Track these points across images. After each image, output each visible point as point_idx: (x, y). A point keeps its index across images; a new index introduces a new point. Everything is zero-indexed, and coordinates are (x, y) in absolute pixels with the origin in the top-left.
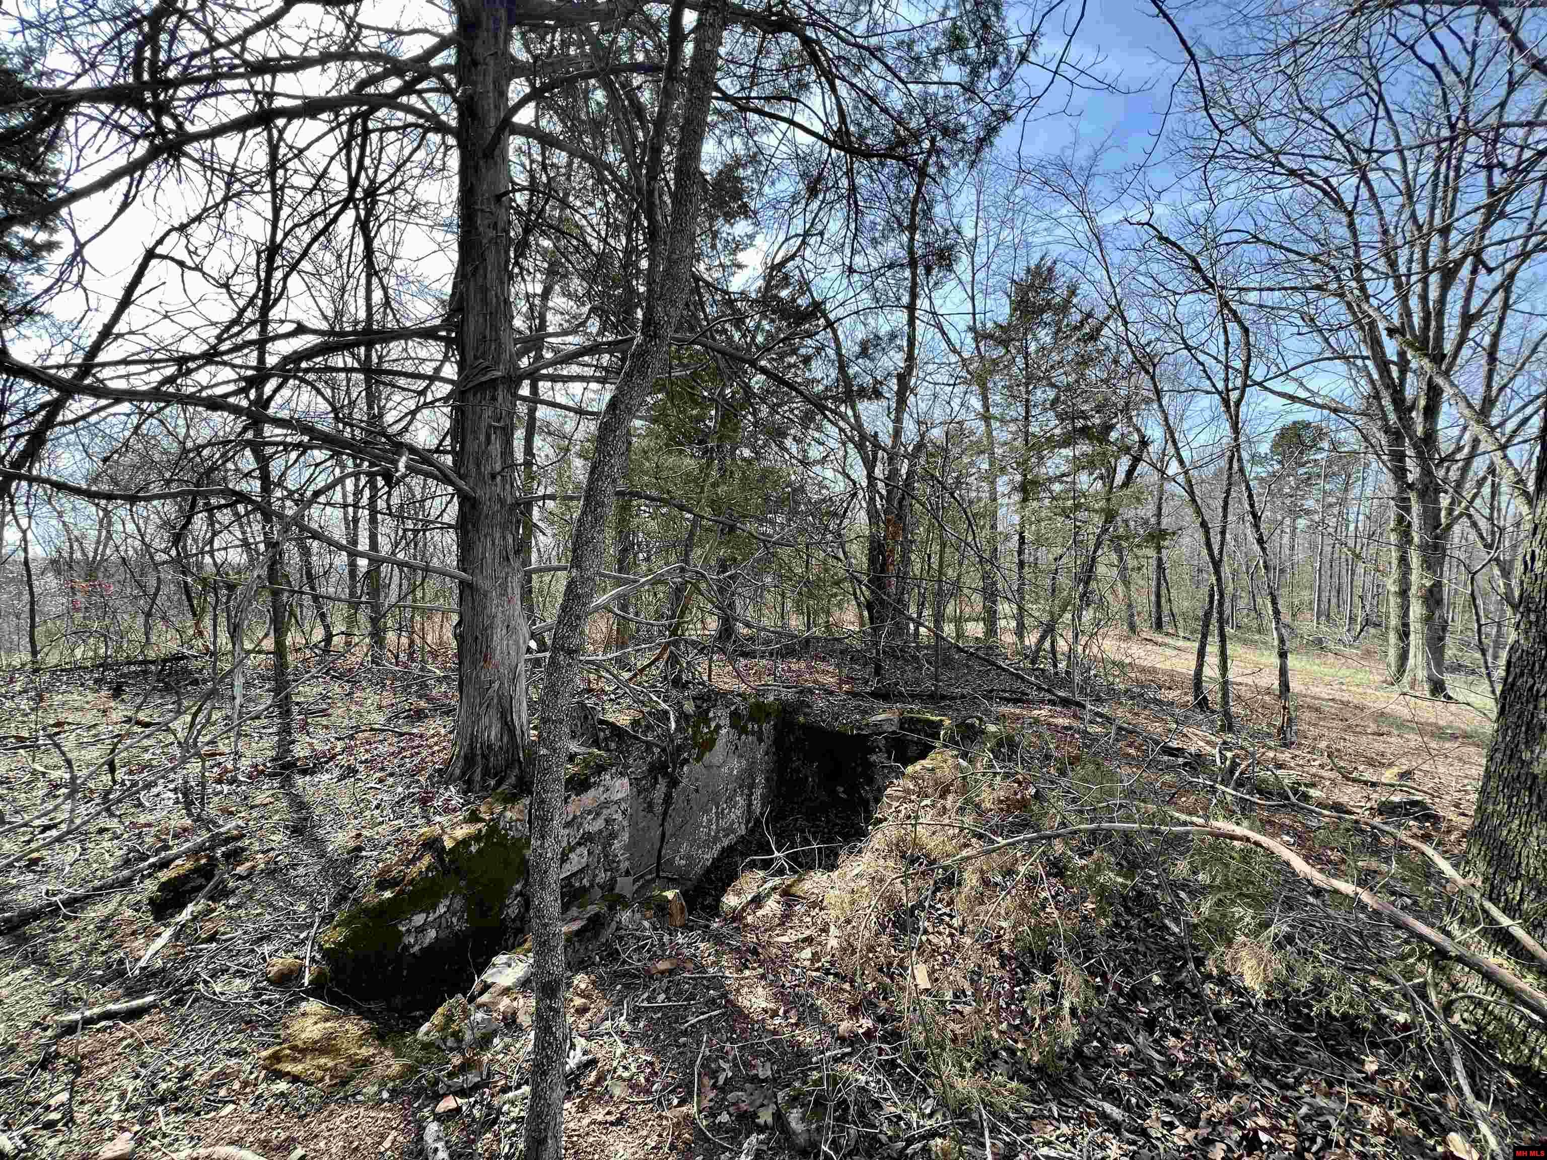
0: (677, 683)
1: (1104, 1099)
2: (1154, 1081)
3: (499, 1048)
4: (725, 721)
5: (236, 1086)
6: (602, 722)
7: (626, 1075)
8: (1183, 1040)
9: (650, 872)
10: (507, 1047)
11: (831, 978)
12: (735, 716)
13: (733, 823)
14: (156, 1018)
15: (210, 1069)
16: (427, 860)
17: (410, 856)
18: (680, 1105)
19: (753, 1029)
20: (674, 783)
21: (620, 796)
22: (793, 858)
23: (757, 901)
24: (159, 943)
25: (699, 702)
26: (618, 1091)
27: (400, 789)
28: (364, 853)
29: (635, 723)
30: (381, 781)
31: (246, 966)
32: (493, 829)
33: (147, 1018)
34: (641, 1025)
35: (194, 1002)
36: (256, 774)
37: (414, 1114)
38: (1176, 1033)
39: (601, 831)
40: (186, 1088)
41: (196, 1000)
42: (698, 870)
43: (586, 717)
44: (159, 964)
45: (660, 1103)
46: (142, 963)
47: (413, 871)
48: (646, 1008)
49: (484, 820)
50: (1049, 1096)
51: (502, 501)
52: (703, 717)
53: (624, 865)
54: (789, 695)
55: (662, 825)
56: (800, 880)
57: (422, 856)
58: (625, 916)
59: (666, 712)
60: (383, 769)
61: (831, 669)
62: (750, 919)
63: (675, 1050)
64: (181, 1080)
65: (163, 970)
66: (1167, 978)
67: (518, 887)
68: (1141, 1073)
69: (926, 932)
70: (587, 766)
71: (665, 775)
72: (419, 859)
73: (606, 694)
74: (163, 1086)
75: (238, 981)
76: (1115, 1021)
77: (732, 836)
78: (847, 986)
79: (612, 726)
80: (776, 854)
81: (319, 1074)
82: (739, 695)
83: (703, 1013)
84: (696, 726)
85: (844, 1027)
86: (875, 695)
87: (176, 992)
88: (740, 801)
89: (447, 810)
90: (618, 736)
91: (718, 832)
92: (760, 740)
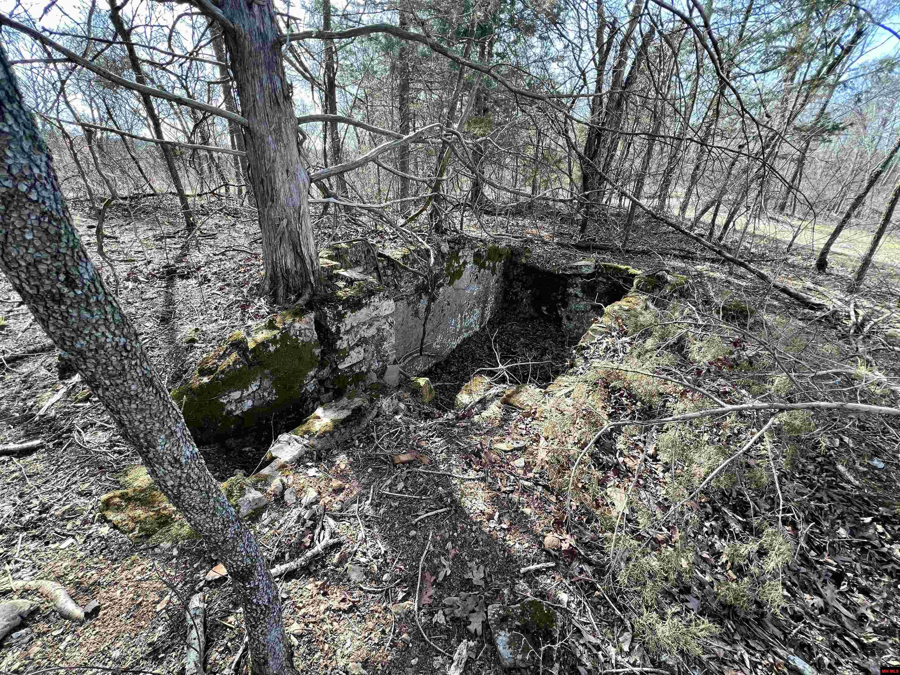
0: (439, 229)
1: (796, 654)
2: (847, 643)
3: (265, 522)
4: (470, 259)
5: (78, 522)
6: (380, 255)
7: (363, 560)
8: (873, 600)
9: (416, 352)
10: (273, 521)
11: (540, 488)
12: (477, 256)
13: (471, 323)
14: (40, 457)
15: (64, 505)
16: (234, 356)
17: (221, 353)
18: (404, 599)
19: (471, 531)
20: (433, 299)
21: (387, 312)
22: (513, 370)
23: (483, 403)
24: (58, 396)
25: (452, 245)
26: (355, 576)
27: (231, 296)
28: (196, 345)
29: (404, 257)
30: (221, 289)
31: (106, 423)
32: (285, 335)
33: (35, 456)
34: (382, 511)
35: (68, 446)
36: (151, 277)
37: (191, 576)
38: (865, 591)
39: (373, 336)
40: (45, 518)
41: (70, 445)
42: (447, 351)
43: (368, 251)
44: (52, 414)
45: (387, 595)
46: (41, 412)
47: (224, 364)
48: (388, 496)
49: (279, 329)
50: (737, 637)
51: (263, 36)
52: (454, 255)
53: (392, 359)
54: (515, 243)
55: (424, 325)
56: (517, 392)
57: (231, 353)
58: (385, 403)
59: (428, 251)
60: (224, 280)
61: (546, 226)
62: (476, 418)
63: (406, 542)
64: (41, 513)
65: (54, 419)
66: (852, 532)
67: (312, 373)
68: (831, 630)
69: (621, 454)
70: (361, 290)
71: (427, 293)
72: (229, 355)
73: (388, 234)
74: (27, 517)
75: (100, 433)
76: (803, 570)
77: (470, 332)
78: (553, 499)
79: (388, 258)
80: (501, 366)
81: (131, 525)
82: (481, 241)
83: (432, 509)
84: (449, 261)
85: (550, 539)
86: (578, 247)
87: (59, 437)
88: (477, 311)
89: (256, 316)
90: (393, 265)
91: (461, 329)
92: (493, 273)
